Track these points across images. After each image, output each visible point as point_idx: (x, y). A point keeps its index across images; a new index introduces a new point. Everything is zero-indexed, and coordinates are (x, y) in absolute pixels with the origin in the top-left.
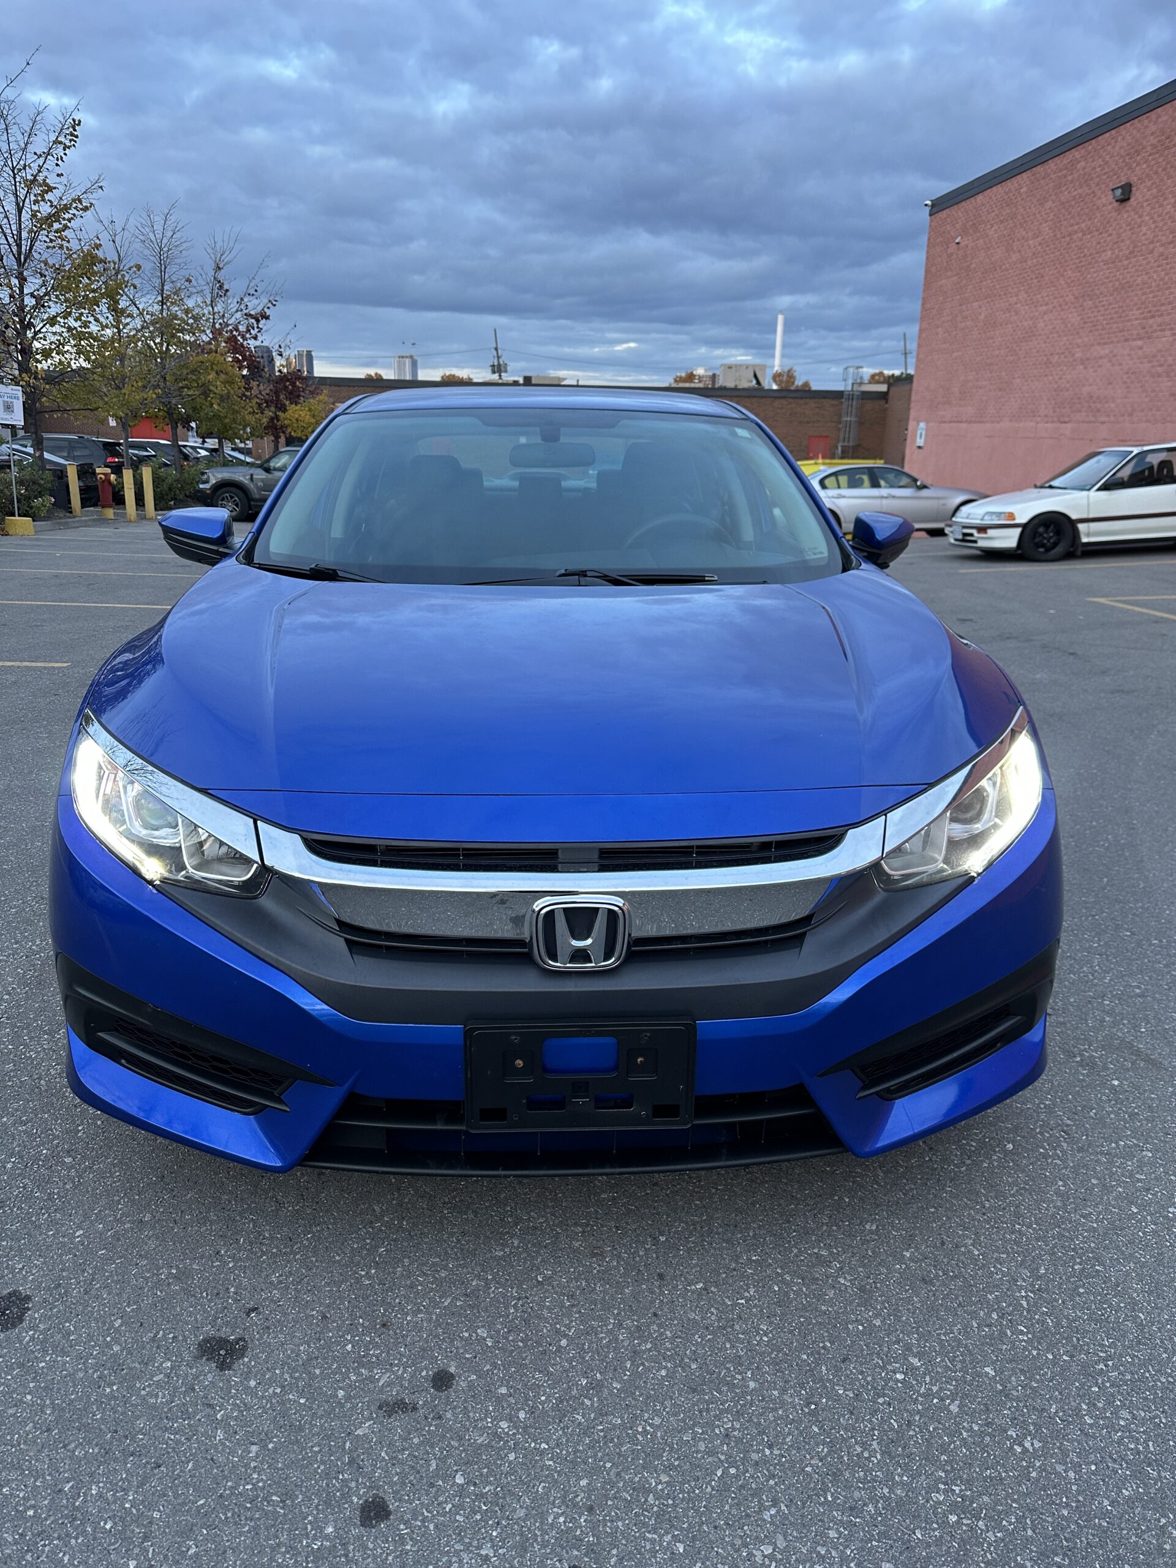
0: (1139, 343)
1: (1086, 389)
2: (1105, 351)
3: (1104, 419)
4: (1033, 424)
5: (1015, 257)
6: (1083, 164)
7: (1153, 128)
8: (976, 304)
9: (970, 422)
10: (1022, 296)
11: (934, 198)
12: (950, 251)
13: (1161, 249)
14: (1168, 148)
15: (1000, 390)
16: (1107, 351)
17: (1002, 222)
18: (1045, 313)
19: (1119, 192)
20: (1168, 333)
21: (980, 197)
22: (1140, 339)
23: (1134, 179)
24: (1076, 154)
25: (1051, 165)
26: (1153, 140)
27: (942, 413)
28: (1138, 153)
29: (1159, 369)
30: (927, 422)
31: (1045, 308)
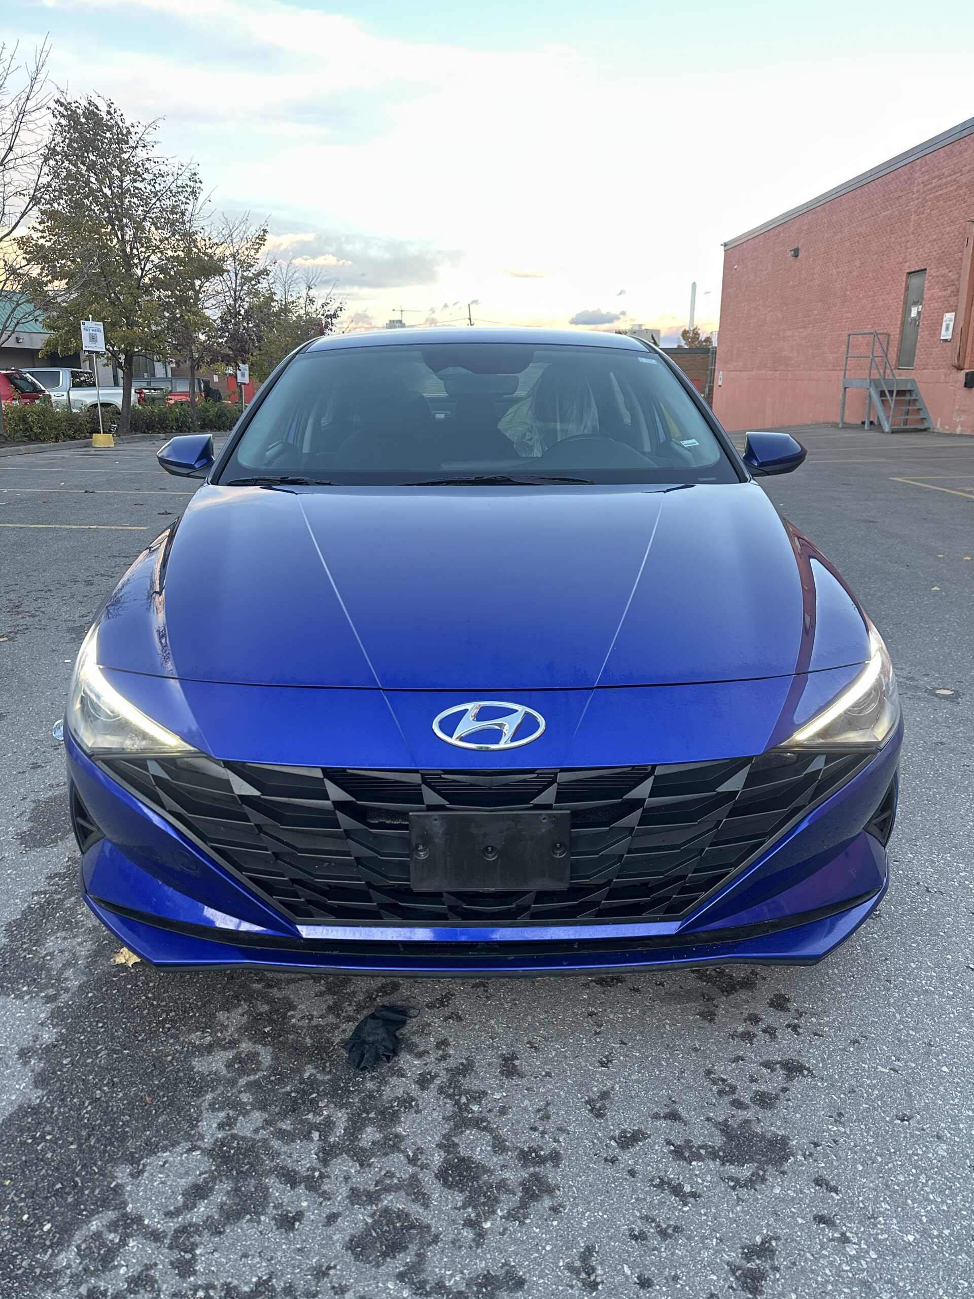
0: (801, 330)
1: (784, 353)
2: (789, 333)
3: (790, 369)
4: (764, 372)
5: (758, 280)
6: (782, 234)
7: (806, 222)
8: (743, 304)
9: (740, 371)
10: (761, 301)
11: (726, 241)
12: (733, 272)
13: (808, 283)
14: (810, 233)
15: (753, 353)
16: (790, 334)
17: (753, 260)
18: (770, 312)
19: (793, 252)
20: (811, 325)
21: (744, 244)
22: (802, 328)
23: (800, 246)
24: (780, 229)
25: (771, 232)
26: (805, 227)
27: (729, 366)
28: (801, 233)
29: (808, 344)
30: (723, 371)
31: (769, 309)
